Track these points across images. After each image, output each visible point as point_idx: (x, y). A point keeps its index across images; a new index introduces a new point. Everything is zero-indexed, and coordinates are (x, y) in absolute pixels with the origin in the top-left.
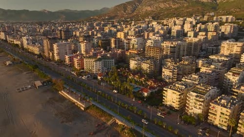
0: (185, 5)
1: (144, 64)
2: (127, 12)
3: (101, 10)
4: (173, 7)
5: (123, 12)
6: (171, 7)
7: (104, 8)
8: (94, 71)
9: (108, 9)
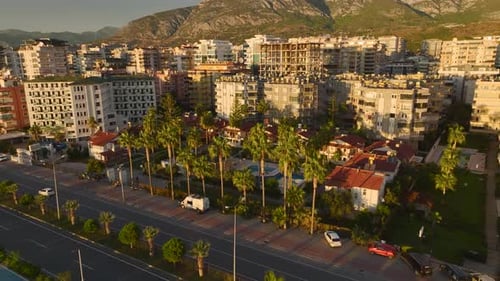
0: (277, 21)
1: (276, 88)
2: (159, 33)
3: (100, 31)
4: (253, 23)
5: (149, 33)
6: (250, 24)
7: (107, 28)
8: (73, 131)
9: (115, 29)
